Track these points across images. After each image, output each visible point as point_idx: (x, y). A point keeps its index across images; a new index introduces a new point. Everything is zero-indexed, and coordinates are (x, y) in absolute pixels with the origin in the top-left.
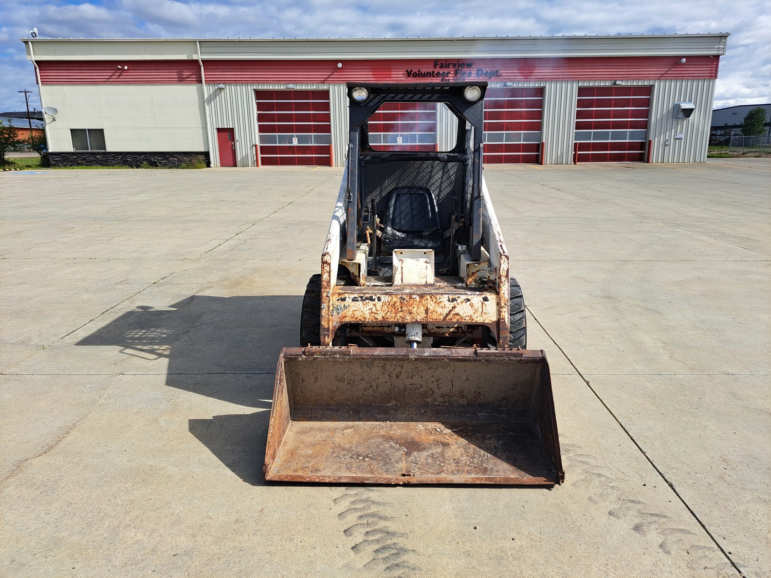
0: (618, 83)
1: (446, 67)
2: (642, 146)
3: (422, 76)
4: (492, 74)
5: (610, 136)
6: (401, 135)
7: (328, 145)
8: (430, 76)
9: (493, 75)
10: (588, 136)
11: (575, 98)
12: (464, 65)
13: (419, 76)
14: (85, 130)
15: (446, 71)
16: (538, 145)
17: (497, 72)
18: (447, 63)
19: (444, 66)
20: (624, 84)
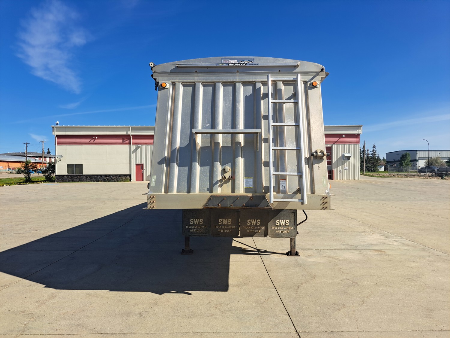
2: (330, 172)
14: (74, 165)
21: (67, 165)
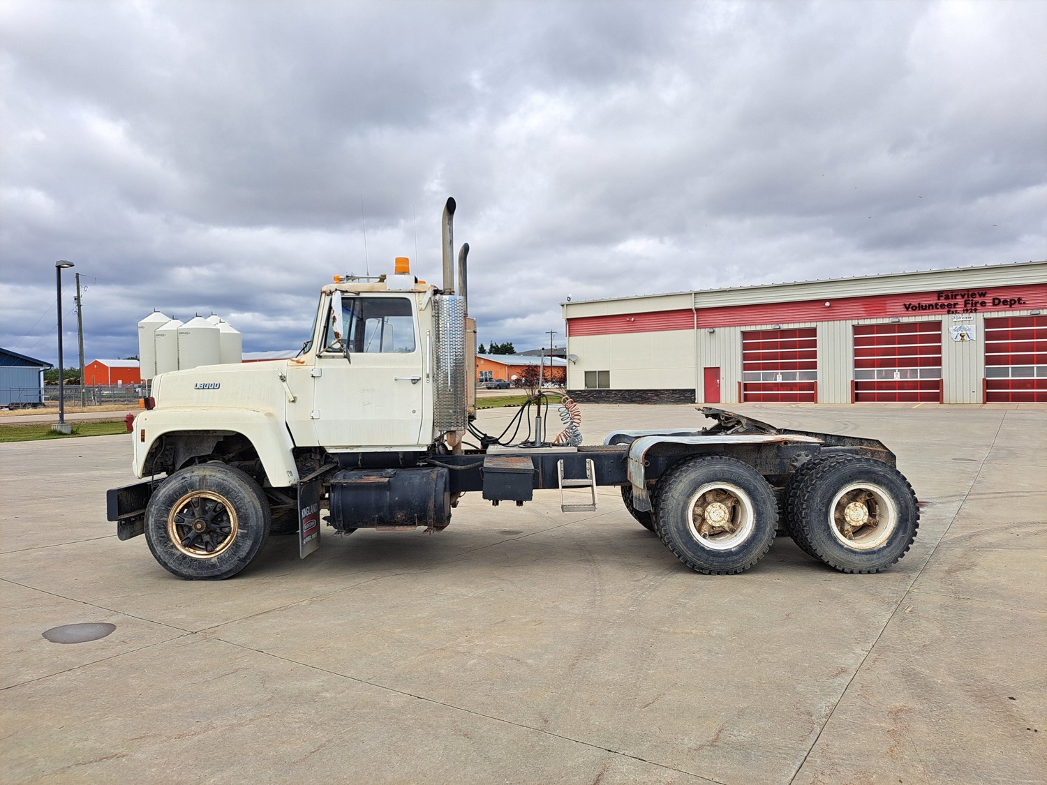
1: (952, 299)
3: (923, 309)
4: (1013, 302)
6: (899, 370)
7: (813, 381)
8: (933, 309)
9: (1014, 304)
12: (975, 294)
13: (919, 309)
14: (595, 372)
15: (952, 301)
17: (1019, 299)
18: (954, 294)
19: (950, 297)
21: (586, 372)
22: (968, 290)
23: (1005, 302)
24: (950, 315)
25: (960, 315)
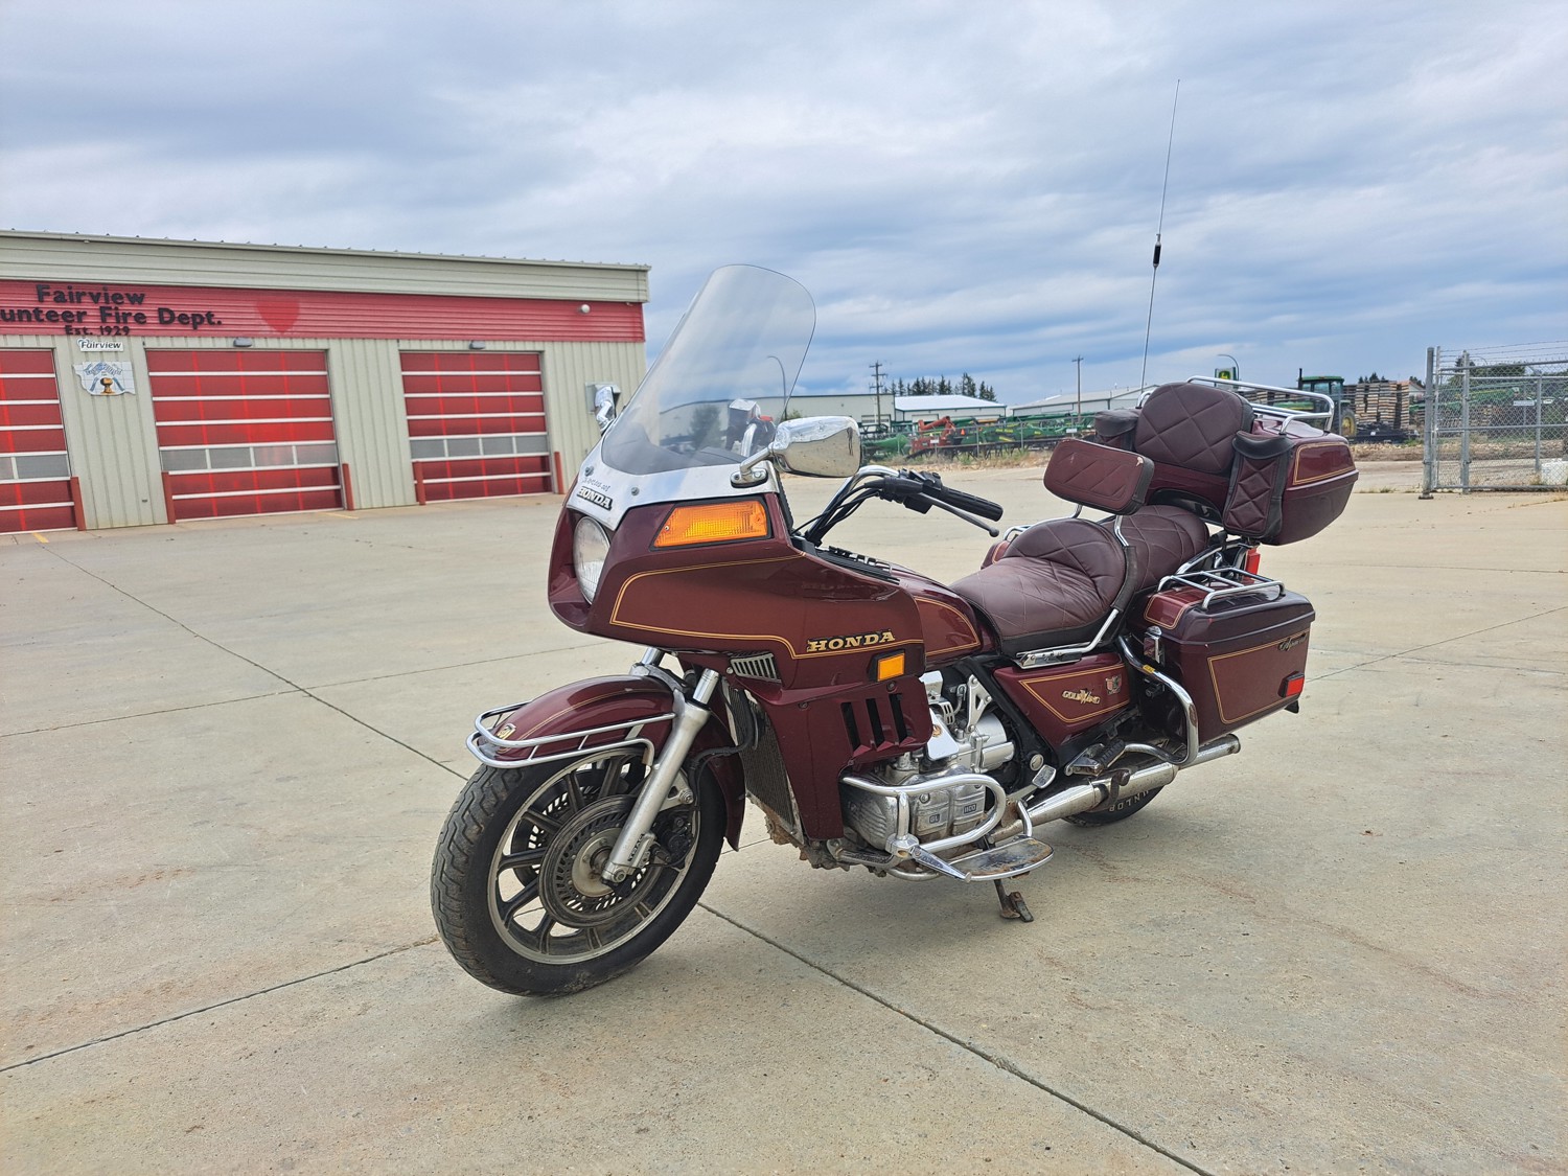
0: (476, 345)
1: (72, 301)
2: (544, 464)
3: (6, 320)
4: (198, 320)
5: (481, 447)
8: (29, 320)
9: (201, 323)
10: (437, 448)
11: (398, 374)
12: (122, 298)
15: (73, 308)
16: (335, 469)
17: (210, 315)
18: (74, 291)
19: (67, 298)
20: (490, 346)
22: (105, 286)
23: (183, 319)
24: (71, 337)
25: (94, 340)
